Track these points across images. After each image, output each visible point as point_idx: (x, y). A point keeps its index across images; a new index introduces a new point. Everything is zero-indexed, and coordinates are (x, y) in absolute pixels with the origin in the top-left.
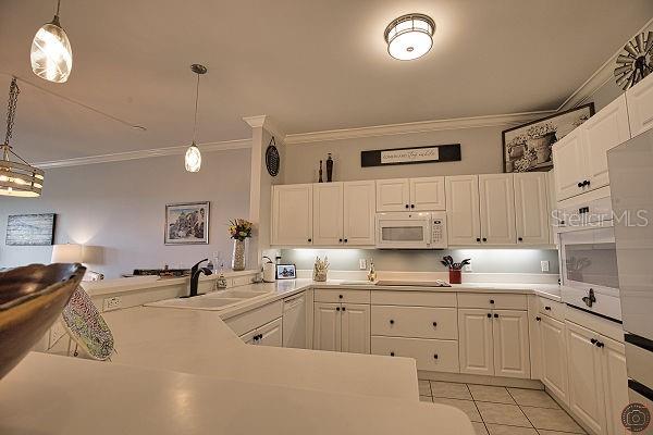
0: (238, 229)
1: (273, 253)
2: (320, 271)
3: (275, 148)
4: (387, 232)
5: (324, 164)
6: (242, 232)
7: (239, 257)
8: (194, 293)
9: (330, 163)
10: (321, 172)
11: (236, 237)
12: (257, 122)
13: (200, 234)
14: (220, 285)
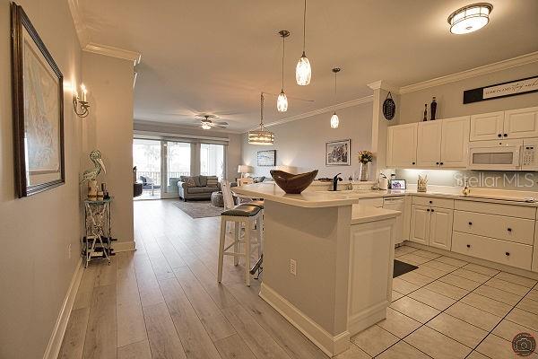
0: (363, 157)
1: (388, 172)
2: (421, 185)
3: (391, 100)
4: (476, 157)
5: (429, 107)
6: (366, 158)
7: (364, 174)
8: (335, 190)
9: (434, 105)
10: (426, 113)
11: (362, 161)
12: (376, 86)
13: (345, 160)
14: (349, 187)
